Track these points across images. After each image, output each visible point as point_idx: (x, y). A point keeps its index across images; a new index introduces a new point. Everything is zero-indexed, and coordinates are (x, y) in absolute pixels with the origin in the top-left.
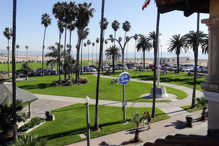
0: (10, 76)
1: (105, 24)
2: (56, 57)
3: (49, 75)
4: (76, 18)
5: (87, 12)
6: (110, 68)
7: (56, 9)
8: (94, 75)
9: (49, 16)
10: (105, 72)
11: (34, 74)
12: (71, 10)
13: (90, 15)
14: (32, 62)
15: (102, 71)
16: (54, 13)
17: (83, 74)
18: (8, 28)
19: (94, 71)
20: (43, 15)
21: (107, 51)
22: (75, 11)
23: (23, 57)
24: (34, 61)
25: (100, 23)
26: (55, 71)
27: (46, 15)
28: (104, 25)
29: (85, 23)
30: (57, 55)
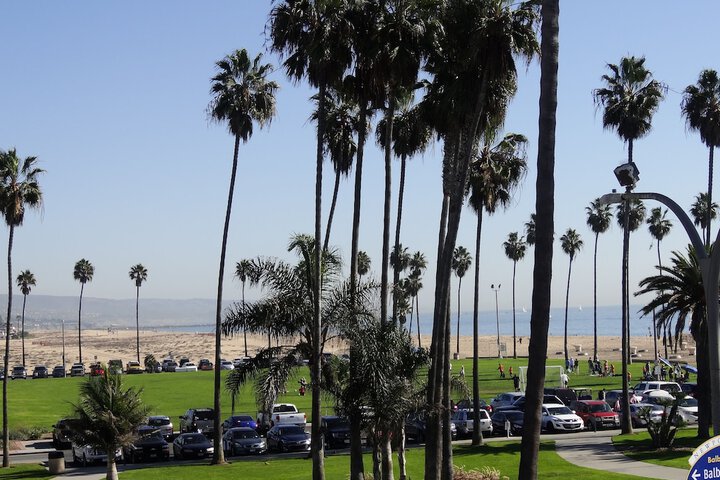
0: (11, 462)
1: (640, 98)
2: (292, 329)
3: (256, 454)
4: (428, 69)
5: (500, 21)
6: (676, 405)
7: (297, 18)
8: (564, 455)
9: (263, 70)
10: (640, 434)
11: (160, 448)
12: (388, 17)
13: (520, 42)
14: (169, 367)
15: (626, 431)
16: (279, 44)
17: (487, 450)
18: (13, 154)
19: (569, 428)
20: (224, 65)
21: (655, 283)
22: (416, 22)
23: (122, 335)
24: (183, 362)
25: (603, 92)
26: (298, 429)
27: (242, 60)
28: (633, 107)
29: (482, 96)
30: (300, 320)
